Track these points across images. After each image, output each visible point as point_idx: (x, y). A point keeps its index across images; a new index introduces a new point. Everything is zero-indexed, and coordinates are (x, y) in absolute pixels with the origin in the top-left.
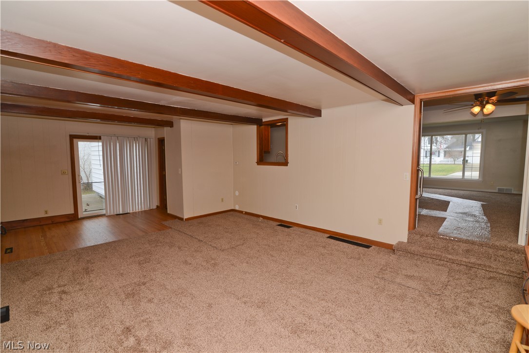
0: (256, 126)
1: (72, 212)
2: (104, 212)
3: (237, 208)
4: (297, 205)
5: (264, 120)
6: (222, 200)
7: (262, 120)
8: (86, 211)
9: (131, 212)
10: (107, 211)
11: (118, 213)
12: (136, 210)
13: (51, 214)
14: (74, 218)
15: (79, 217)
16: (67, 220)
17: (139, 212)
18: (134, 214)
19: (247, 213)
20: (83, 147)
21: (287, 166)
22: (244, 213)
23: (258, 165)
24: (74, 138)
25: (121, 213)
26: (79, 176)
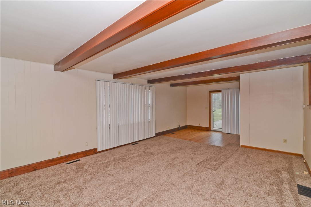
1: (208, 127)
2: (221, 130)
6: (285, 141)
8: (215, 128)
9: (235, 134)
10: (222, 130)
11: (228, 133)
13: (201, 126)
14: (208, 130)
15: (211, 130)
16: (205, 129)
19: (306, 163)
20: (214, 95)
22: (305, 161)
25: (230, 133)
26: (212, 110)
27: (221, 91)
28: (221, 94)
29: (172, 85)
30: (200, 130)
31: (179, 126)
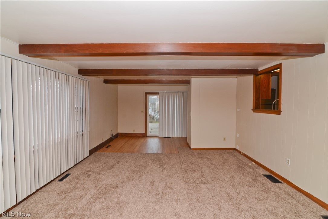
0: (253, 76)
1: (144, 132)
2: (157, 135)
3: (238, 148)
4: (289, 160)
5: (260, 69)
6: (225, 139)
7: (258, 69)
8: (151, 133)
9: (172, 137)
10: (159, 134)
11: (165, 137)
12: (174, 136)
13: (135, 132)
14: (144, 136)
15: (147, 135)
16: (142, 136)
17: (176, 138)
18: (173, 138)
19: (244, 155)
20: (151, 98)
21: (280, 114)
22: (242, 153)
23: (253, 112)
24: (147, 94)
25: (166, 137)
26: (148, 114)
27: (158, 94)
28: (158, 96)
29: (106, 81)
30: (134, 137)
31: (112, 135)
